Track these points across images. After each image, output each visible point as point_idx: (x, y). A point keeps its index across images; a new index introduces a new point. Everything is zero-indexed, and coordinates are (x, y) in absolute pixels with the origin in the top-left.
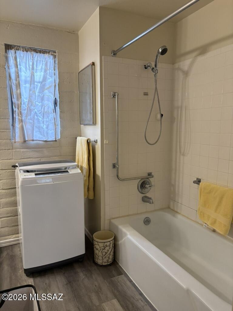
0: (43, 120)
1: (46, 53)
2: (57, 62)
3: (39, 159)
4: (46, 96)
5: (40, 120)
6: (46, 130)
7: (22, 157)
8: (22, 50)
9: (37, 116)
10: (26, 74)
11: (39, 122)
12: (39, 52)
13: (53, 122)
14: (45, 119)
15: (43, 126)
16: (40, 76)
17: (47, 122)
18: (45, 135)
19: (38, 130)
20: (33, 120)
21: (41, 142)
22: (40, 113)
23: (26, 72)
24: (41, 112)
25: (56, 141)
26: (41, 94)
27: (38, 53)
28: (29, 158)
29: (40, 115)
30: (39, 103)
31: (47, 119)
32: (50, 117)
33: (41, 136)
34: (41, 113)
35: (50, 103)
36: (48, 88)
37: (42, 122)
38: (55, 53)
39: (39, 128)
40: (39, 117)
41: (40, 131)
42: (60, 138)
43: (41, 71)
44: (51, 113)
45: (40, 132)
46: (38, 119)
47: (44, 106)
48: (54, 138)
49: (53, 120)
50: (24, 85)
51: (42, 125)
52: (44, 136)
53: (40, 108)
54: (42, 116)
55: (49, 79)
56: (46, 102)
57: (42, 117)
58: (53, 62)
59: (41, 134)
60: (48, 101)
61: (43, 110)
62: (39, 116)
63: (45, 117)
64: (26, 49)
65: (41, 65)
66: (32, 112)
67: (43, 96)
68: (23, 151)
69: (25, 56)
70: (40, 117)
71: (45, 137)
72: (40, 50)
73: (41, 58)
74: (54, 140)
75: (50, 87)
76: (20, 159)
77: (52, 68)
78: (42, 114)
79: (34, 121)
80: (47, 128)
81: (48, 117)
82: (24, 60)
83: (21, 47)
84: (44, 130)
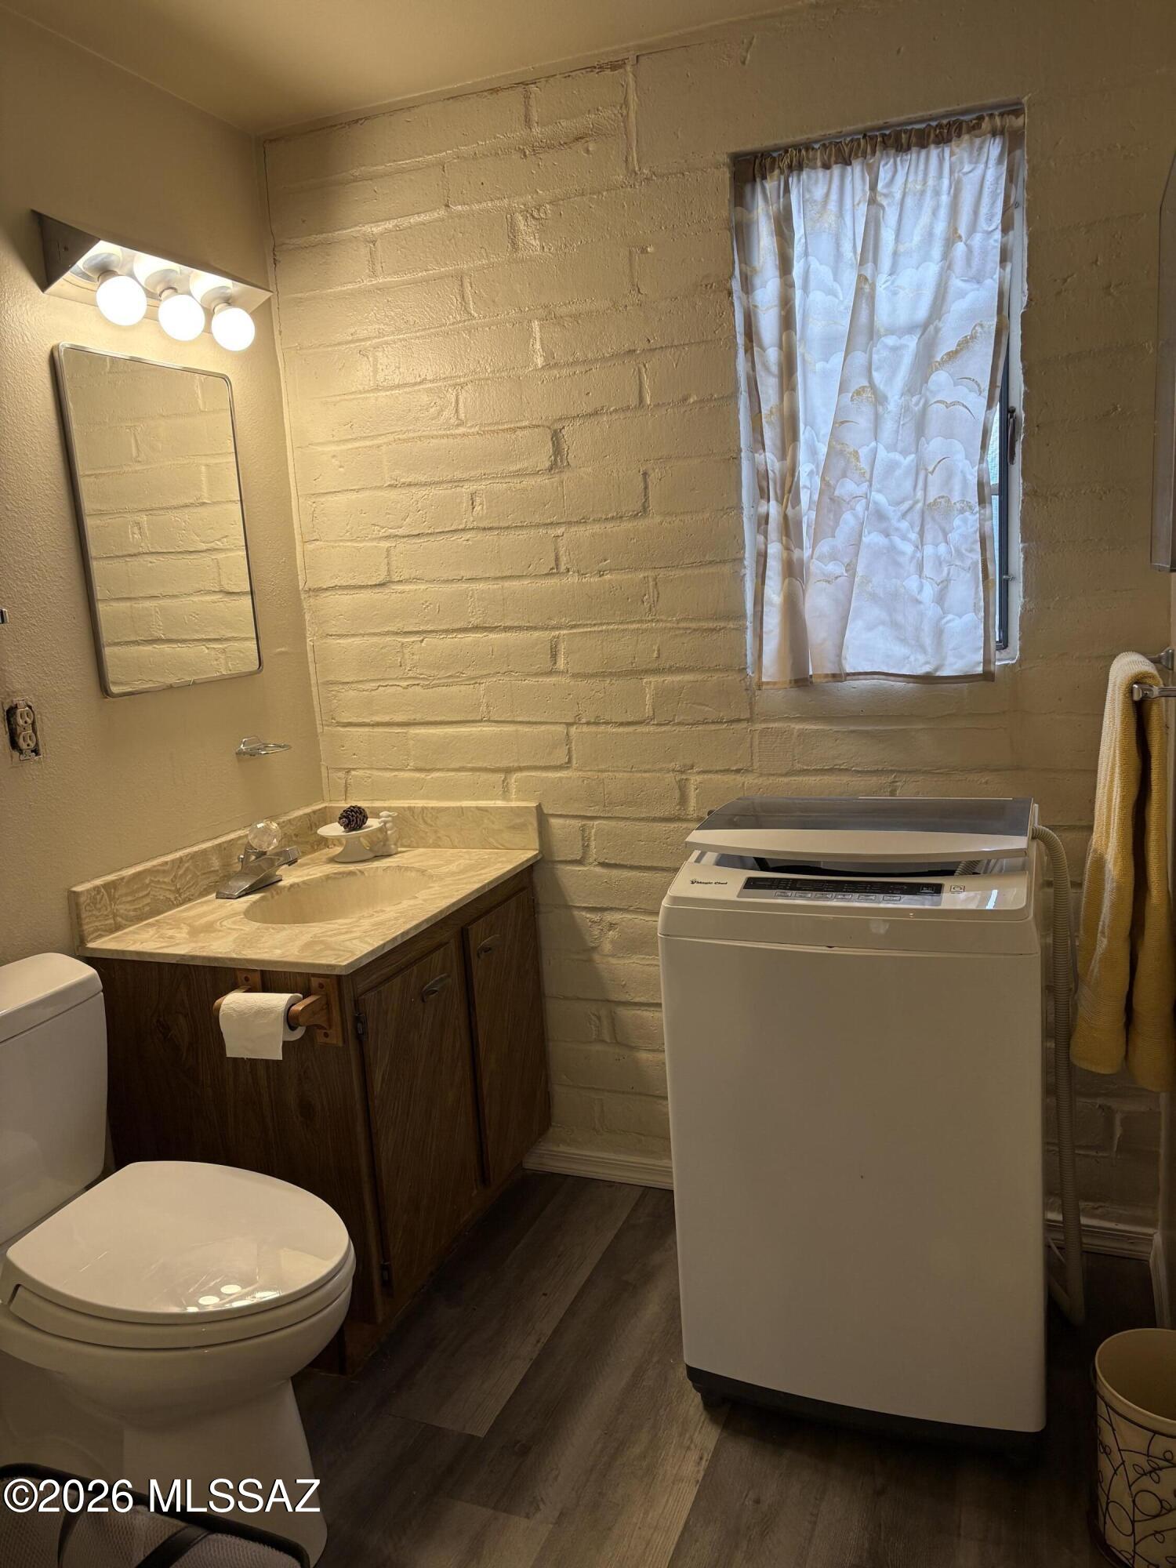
0: (919, 555)
1: (959, 136)
2: (1024, 173)
3: (885, 780)
4: (936, 411)
5: (903, 553)
6: (931, 610)
7: (798, 766)
8: (819, 163)
9: (887, 535)
10: (836, 296)
11: (897, 564)
12: (914, 140)
13: (975, 564)
14: (929, 550)
15: (921, 589)
16: (919, 287)
17: (939, 562)
18: (928, 641)
19: (884, 616)
20: (846, 560)
21: (899, 685)
22: (904, 515)
23: (837, 286)
24: (911, 508)
25: (987, 676)
26: (915, 399)
27: (909, 149)
28: (831, 771)
29: (904, 525)
30: (904, 453)
31: (942, 548)
32: (954, 536)
33: (900, 650)
34: (908, 517)
35: (958, 446)
36: (952, 355)
37: (912, 568)
38: (1017, 112)
39: (891, 601)
40: (897, 540)
41: (900, 618)
42: (1020, 661)
43: (926, 258)
44: (962, 511)
45: (895, 625)
46: (892, 549)
47: (926, 470)
48: (980, 657)
49: (971, 551)
50: (819, 366)
51: (912, 583)
52: (922, 648)
53: (908, 484)
54: (917, 529)
55: (962, 294)
56: (934, 446)
57: (913, 536)
58: (998, 179)
59: (903, 641)
60: (949, 435)
61: (920, 494)
62: (897, 529)
63: (928, 537)
64: (839, 151)
65: (925, 218)
66: (847, 517)
67: (926, 405)
68: (801, 733)
69: (834, 196)
70: (904, 538)
71: (925, 652)
72: (923, 126)
73: (926, 174)
74: (980, 669)
75: (965, 344)
76: (786, 775)
77: (990, 220)
78: (918, 522)
79: (851, 568)
80: (940, 599)
81: (945, 534)
82: (830, 218)
83: (817, 146)
84: (921, 615)
